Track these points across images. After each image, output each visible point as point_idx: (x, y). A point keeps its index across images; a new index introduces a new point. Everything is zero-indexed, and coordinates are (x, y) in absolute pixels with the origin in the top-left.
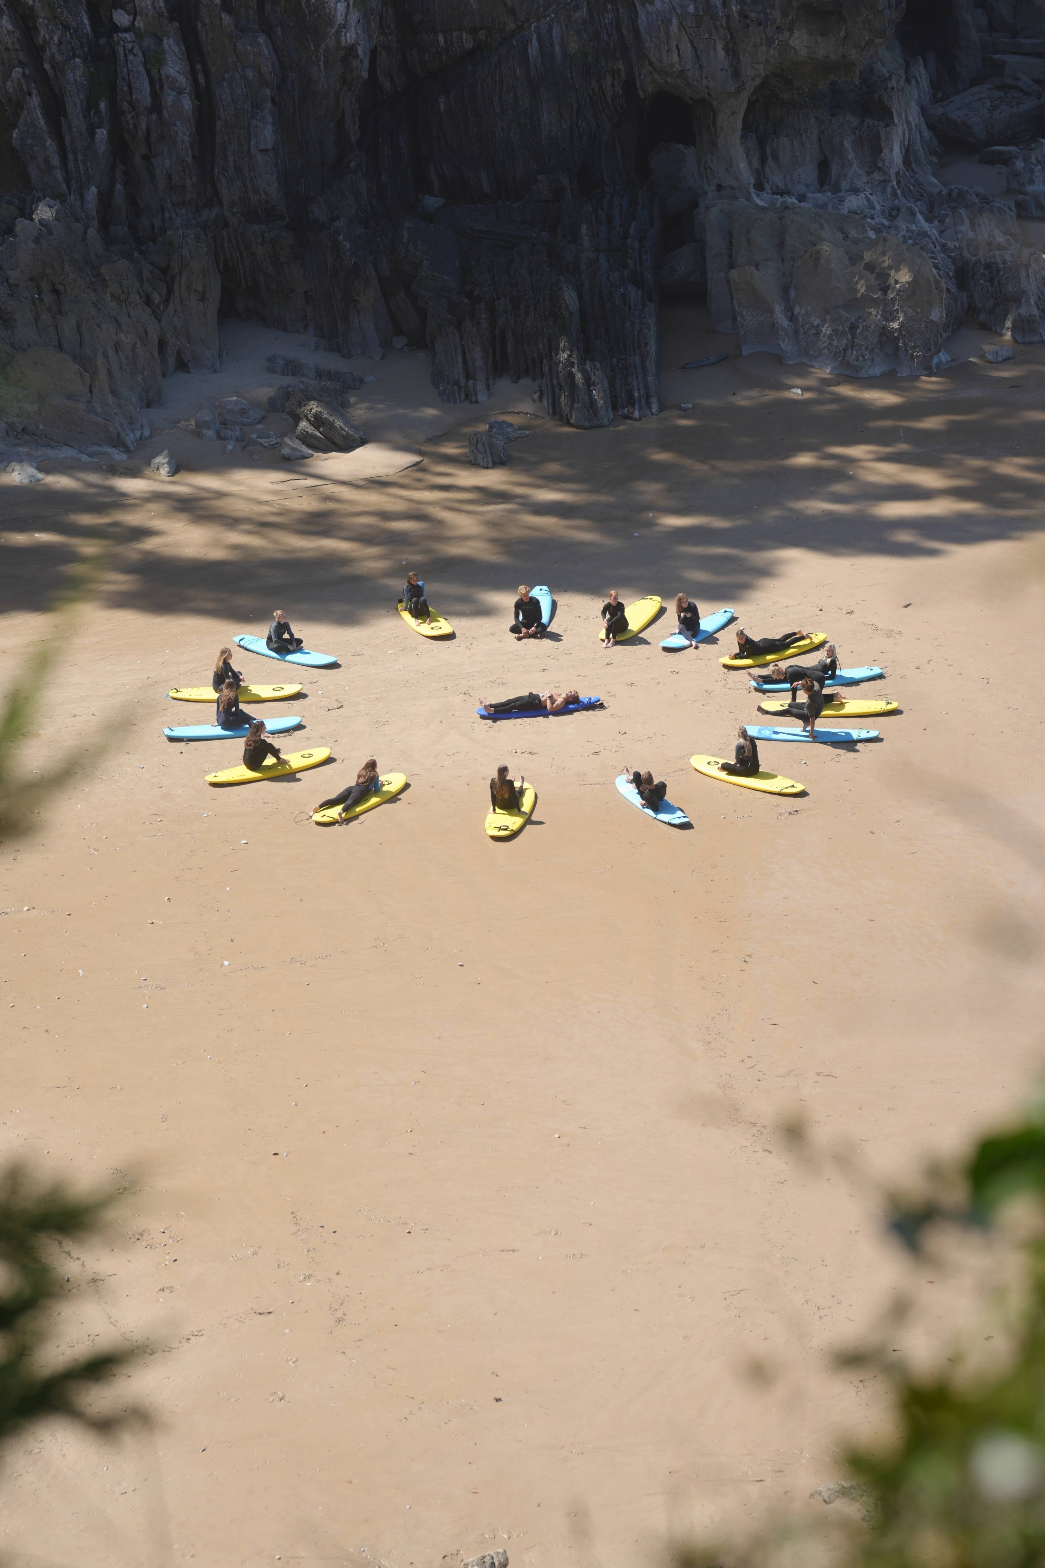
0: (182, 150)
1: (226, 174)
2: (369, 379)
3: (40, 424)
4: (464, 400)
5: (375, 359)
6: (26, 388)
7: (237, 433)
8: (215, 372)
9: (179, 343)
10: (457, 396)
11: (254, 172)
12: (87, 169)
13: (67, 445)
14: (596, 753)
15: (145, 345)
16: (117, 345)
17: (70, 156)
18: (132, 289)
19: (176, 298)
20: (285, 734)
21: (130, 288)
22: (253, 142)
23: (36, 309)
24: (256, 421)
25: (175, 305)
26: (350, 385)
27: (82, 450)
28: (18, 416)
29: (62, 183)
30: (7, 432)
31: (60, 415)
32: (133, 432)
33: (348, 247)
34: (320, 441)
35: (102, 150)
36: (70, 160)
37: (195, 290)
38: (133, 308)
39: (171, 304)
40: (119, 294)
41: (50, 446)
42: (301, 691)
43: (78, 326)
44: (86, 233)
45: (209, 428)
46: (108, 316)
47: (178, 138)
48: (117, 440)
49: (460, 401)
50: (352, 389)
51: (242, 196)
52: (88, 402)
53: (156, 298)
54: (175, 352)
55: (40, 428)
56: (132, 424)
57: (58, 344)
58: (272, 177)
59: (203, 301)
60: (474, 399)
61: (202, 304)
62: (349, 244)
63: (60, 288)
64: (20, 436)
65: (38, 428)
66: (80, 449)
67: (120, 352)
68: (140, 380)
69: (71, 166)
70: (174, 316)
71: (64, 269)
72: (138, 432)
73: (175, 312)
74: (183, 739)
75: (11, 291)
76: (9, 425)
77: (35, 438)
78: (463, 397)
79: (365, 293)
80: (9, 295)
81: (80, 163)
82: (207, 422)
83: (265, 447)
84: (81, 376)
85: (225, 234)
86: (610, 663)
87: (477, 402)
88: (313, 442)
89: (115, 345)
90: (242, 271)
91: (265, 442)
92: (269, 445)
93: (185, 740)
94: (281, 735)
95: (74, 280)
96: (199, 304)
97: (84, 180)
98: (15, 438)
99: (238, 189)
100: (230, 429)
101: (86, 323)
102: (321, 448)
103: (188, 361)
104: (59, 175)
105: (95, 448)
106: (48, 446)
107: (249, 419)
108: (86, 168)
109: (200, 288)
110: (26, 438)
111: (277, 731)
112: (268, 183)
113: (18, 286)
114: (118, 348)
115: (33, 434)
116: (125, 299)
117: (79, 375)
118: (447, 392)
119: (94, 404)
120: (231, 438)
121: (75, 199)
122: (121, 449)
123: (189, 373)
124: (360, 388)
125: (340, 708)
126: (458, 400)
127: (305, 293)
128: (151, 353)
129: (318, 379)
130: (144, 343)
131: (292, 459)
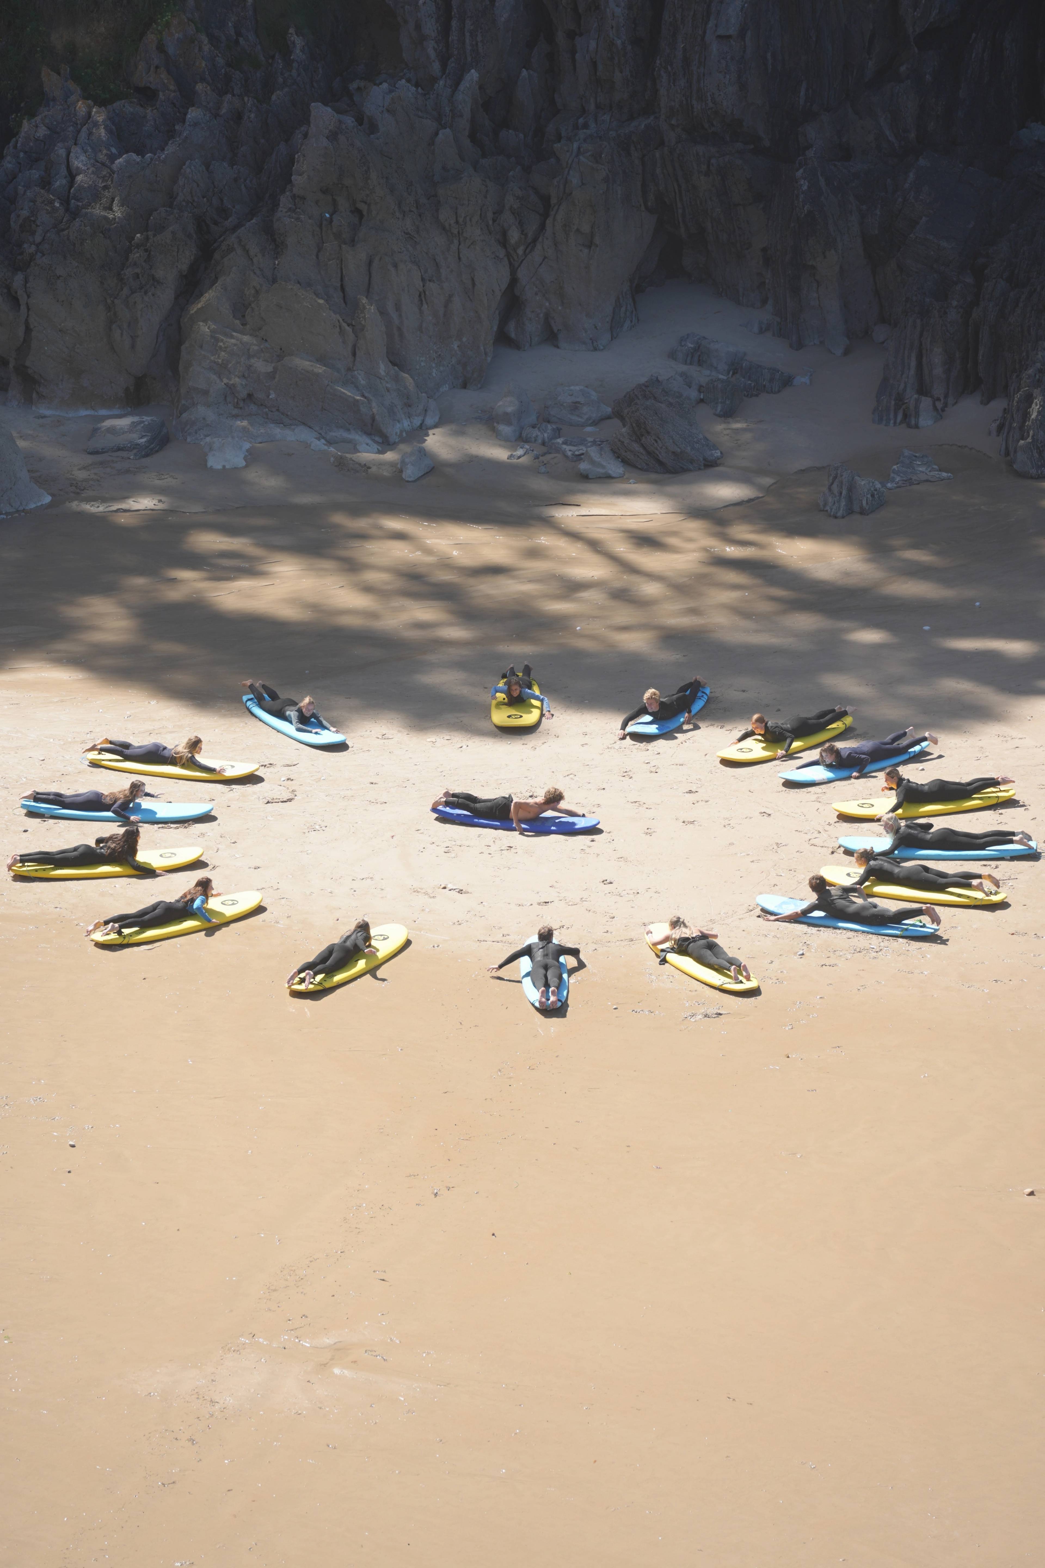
0: (612, 28)
1: (669, 68)
2: (801, 380)
3: (271, 392)
4: (901, 423)
5: (834, 354)
6: (266, 340)
7: (546, 435)
8: (595, 349)
9: (547, 304)
10: (892, 416)
11: (704, 68)
12: (477, 44)
13: (304, 424)
14: (546, 903)
15: (471, 300)
16: (423, 296)
17: (454, 23)
18: (470, 220)
19: (547, 239)
20: (178, 825)
21: (468, 218)
22: (711, 24)
23: (321, 233)
24: (590, 422)
25: (544, 249)
26: (765, 386)
27: (323, 434)
28: (244, 376)
29: (434, 61)
30: (226, 397)
31: (297, 382)
32: (409, 417)
33: (805, 188)
34: (638, 456)
35: (503, 19)
36: (453, 29)
37: (578, 230)
38: (468, 248)
39: (539, 246)
40: (450, 225)
41: (282, 423)
42: (256, 773)
43: (370, 263)
44: (437, 134)
45: (509, 423)
46: (427, 254)
47: (608, 10)
48: (372, 425)
49: (895, 423)
50: (768, 392)
51: (684, 102)
52: (349, 369)
53: (514, 235)
54: (542, 315)
55: (270, 397)
56: (410, 406)
57: (339, 285)
58: (725, 77)
59: (589, 247)
60: (913, 422)
61: (586, 251)
62: (807, 184)
63: (363, 207)
64: (241, 404)
65: (268, 397)
66: (320, 432)
67: (425, 306)
68: (456, 347)
69: (454, 37)
70: (540, 265)
71: (369, 181)
72: (416, 418)
73: (544, 260)
74: (44, 815)
75: (295, 205)
76: (230, 388)
77: (264, 410)
78: (900, 417)
79: (825, 257)
80: (290, 210)
81: (467, 34)
82: (506, 414)
83: (567, 457)
84: (342, 332)
85: (657, 155)
86: (694, 790)
87: (917, 426)
88: (629, 457)
89: (420, 296)
90: (680, 211)
91: (570, 451)
92: (573, 455)
93: (46, 816)
94: (172, 825)
95: (382, 198)
96: (581, 250)
97: (469, 59)
98: (235, 407)
99: (679, 92)
100: (539, 428)
101: (381, 259)
102: (639, 467)
103: (558, 330)
104: (431, 49)
105: (341, 434)
106: (279, 422)
107: (581, 417)
108: (474, 43)
109: (586, 228)
110: (253, 408)
111: (172, 820)
112: (718, 86)
113: (305, 199)
114: (423, 299)
115: (262, 405)
116: (459, 233)
117: (338, 329)
118: (880, 409)
119: (356, 372)
120: (536, 440)
121: (445, 86)
122: (377, 439)
123: (558, 347)
124: (779, 391)
125: (285, 802)
126: (892, 422)
127: (764, 250)
128: (477, 312)
129: (731, 373)
130: (469, 297)
131: (590, 477)
